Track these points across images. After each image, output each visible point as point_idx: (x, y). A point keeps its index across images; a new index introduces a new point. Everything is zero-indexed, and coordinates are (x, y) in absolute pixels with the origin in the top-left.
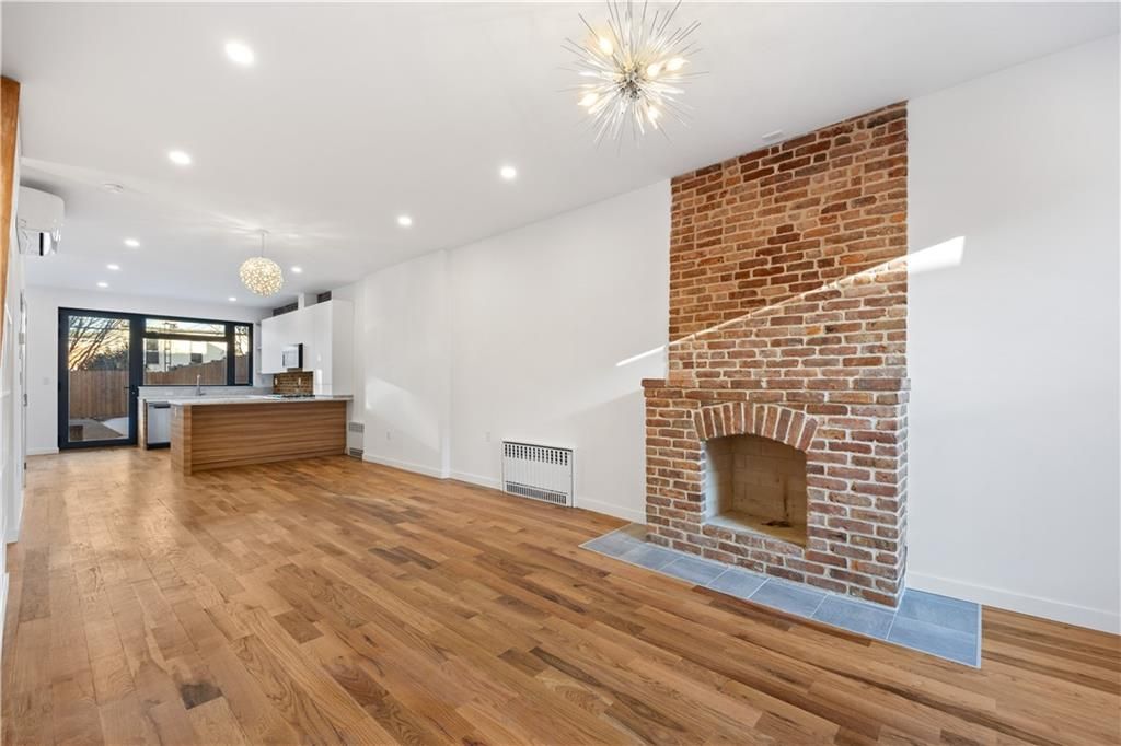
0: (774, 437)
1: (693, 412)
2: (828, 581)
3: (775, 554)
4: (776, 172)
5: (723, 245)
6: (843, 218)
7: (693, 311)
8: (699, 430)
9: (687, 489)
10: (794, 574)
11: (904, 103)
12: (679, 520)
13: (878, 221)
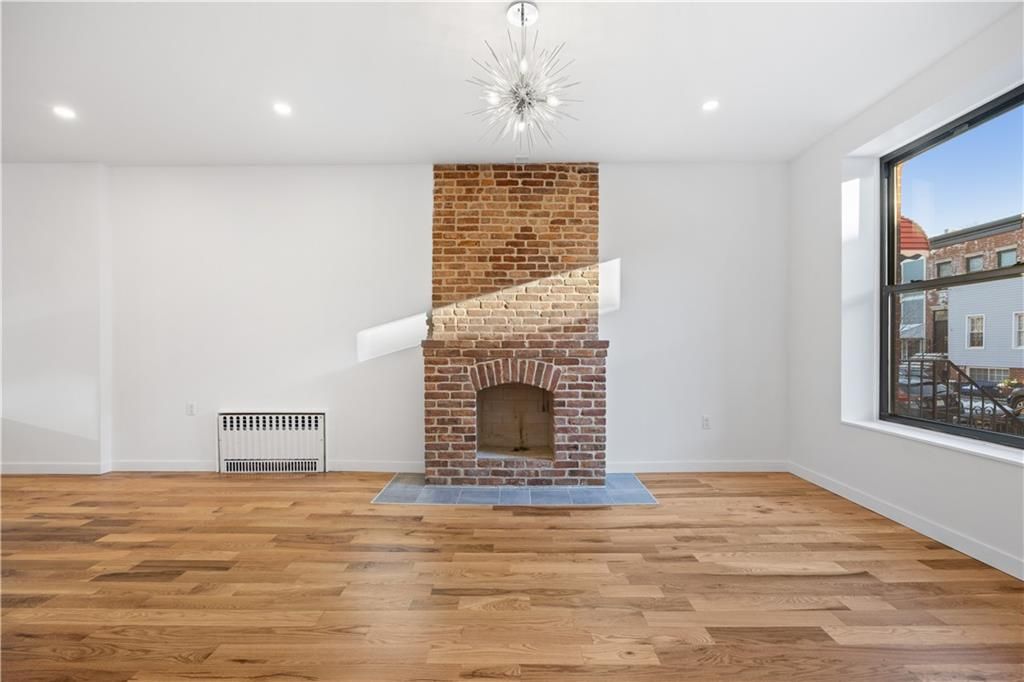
0: (533, 383)
1: (469, 368)
2: (568, 480)
3: (533, 470)
4: (520, 185)
5: (480, 232)
6: (564, 230)
7: (454, 283)
8: (475, 383)
9: (463, 433)
10: (546, 480)
11: (597, 164)
12: (456, 460)
13: (583, 237)
